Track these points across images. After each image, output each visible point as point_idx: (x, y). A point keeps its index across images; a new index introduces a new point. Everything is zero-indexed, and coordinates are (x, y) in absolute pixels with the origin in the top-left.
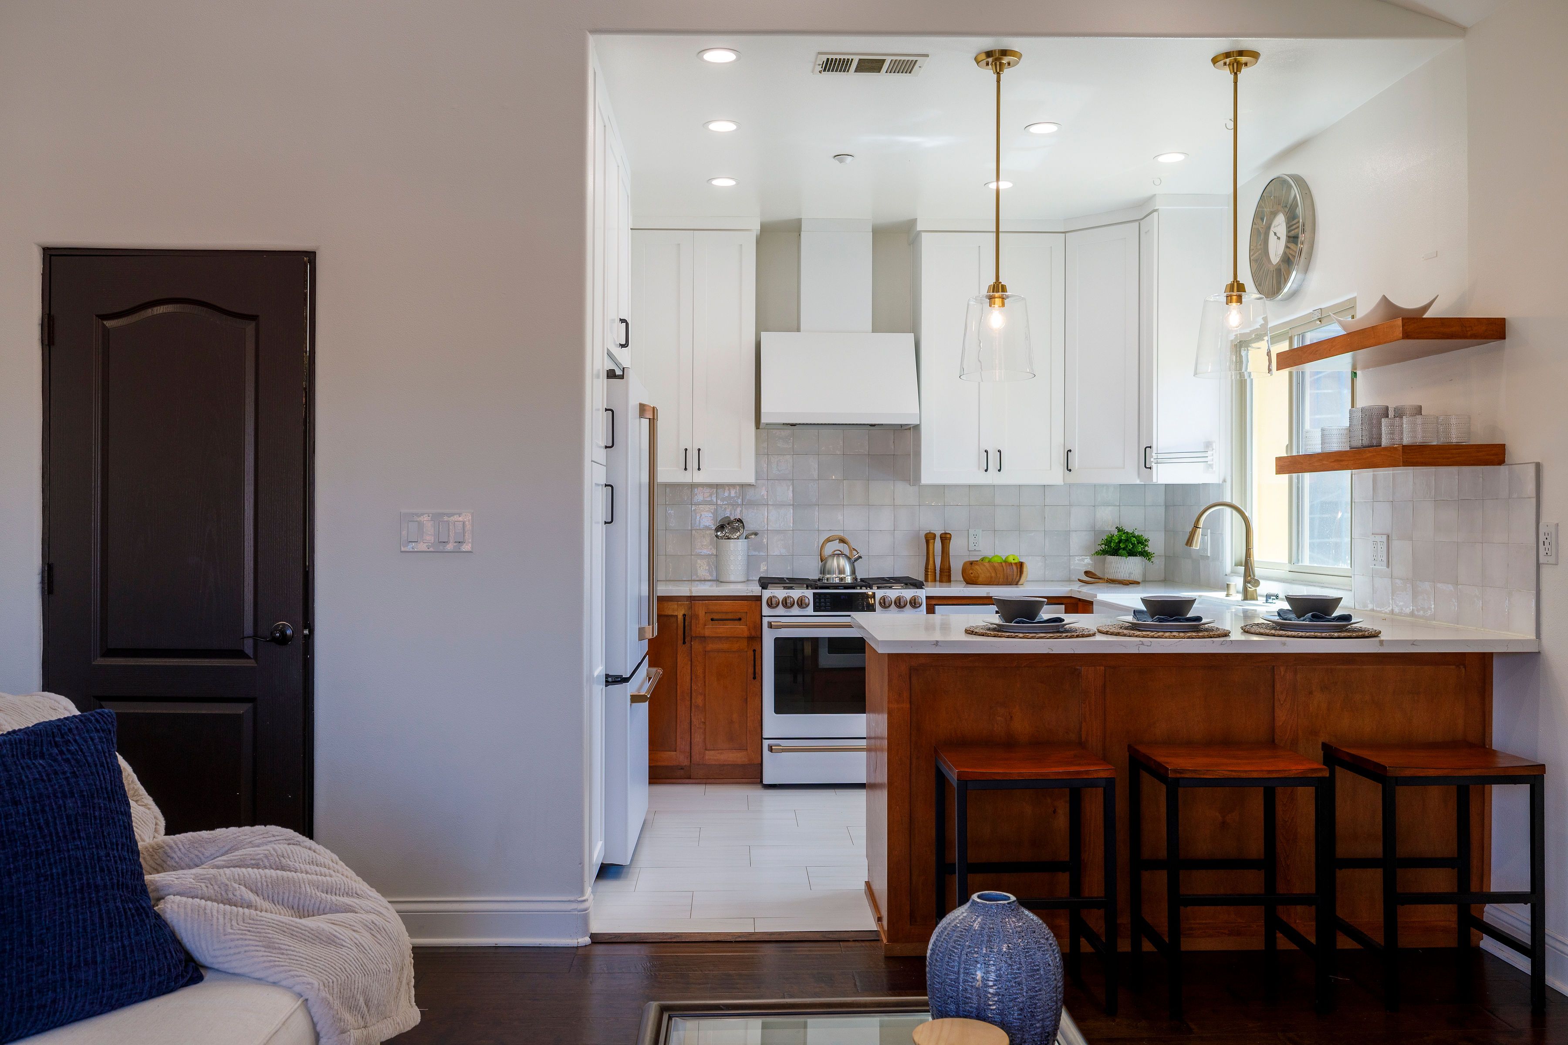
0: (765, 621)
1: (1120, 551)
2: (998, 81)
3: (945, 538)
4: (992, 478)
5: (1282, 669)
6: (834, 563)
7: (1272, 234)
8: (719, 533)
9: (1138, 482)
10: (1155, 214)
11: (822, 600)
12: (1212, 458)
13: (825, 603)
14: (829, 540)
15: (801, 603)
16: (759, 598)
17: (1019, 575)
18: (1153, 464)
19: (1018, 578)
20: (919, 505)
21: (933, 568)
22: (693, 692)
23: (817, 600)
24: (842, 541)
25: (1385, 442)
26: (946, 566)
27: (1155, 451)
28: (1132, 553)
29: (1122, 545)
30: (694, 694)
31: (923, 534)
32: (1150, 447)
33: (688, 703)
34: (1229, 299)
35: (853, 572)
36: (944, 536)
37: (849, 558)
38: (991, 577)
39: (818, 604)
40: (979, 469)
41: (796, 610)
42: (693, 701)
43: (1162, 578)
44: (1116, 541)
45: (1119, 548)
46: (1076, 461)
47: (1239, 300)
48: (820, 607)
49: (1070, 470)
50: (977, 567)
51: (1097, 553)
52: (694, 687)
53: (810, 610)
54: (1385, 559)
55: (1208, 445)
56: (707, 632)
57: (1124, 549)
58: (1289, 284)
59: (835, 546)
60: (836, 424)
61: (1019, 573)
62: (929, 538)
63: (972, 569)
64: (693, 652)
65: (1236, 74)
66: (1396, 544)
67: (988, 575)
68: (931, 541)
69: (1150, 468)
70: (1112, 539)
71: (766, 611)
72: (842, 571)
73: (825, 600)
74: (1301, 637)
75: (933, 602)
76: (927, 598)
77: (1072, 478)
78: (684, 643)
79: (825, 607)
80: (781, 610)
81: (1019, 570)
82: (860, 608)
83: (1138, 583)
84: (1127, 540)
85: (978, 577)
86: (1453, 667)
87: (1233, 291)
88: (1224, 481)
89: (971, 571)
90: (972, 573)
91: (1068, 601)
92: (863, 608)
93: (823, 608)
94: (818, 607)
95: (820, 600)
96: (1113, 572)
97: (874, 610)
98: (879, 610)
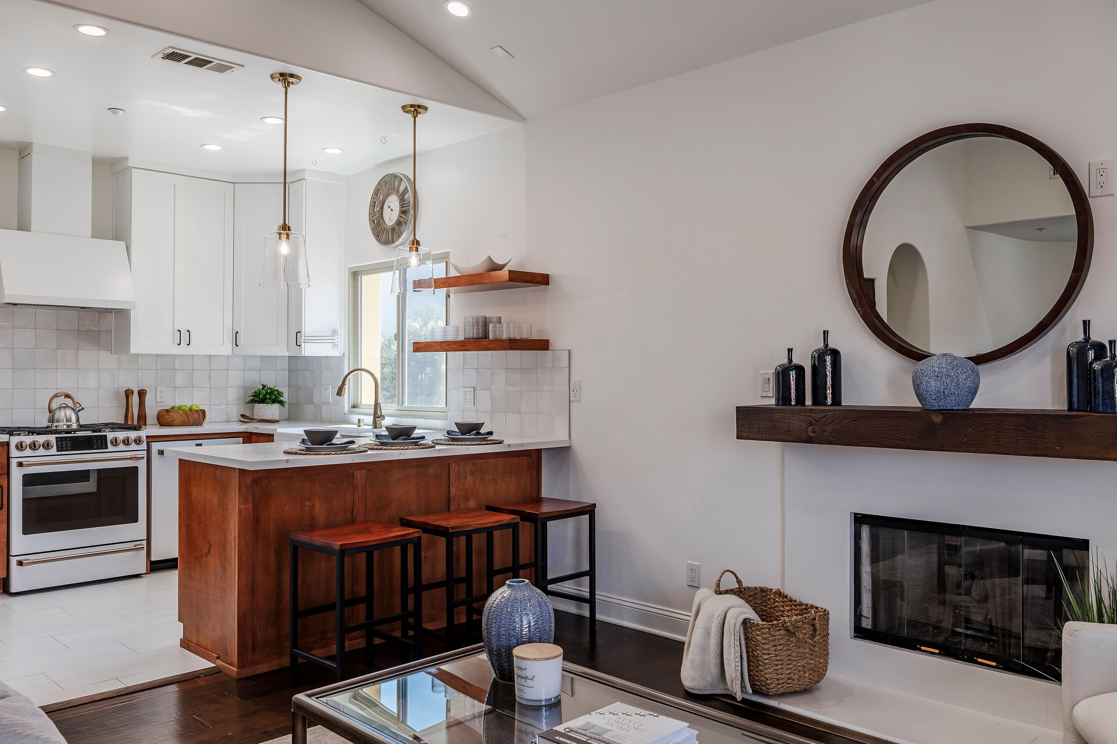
0: (13, 461)
1: (267, 400)
2: (286, 93)
3: (142, 394)
4: (183, 350)
5: (453, 465)
6: (61, 414)
7: (386, 207)
10: (304, 181)
11: (64, 443)
12: (337, 340)
13: (66, 444)
14: (56, 396)
15: (47, 446)
16: (7, 444)
17: (203, 419)
18: (302, 343)
19: (202, 420)
20: (119, 369)
23: (59, 443)
24: (68, 396)
25: (491, 337)
26: (143, 414)
27: (303, 335)
28: (274, 402)
29: (268, 396)
31: (123, 390)
32: (300, 332)
34: (411, 250)
35: (78, 420)
36: (140, 392)
37: (73, 410)
38: (184, 421)
39: (60, 446)
40: (173, 344)
41: (42, 452)
43: (287, 417)
44: (264, 394)
45: (266, 398)
46: (241, 340)
47: (417, 250)
48: (62, 447)
49: (237, 346)
50: (173, 413)
51: (249, 402)
53: (54, 451)
54: (472, 401)
55: (335, 332)
57: (269, 399)
58: (401, 240)
60: (53, 306)
61: (203, 417)
62: (128, 393)
63: (169, 415)
65: (415, 118)
66: (479, 393)
67: (182, 419)
68: (130, 396)
69: (300, 346)
70: (260, 393)
71: (14, 452)
72: (69, 420)
73: (66, 442)
74: (472, 445)
75: (150, 440)
76: (147, 437)
77: (238, 351)
79: (66, 448)
80: (29, 452)
81: (203, 415)
82: (95, 447)
83: (278, 421)
84: (270, 393)
85: (174, 421)
86: (526, 457)
87: (414, 245)
88: (344, 355)
89: (168, 417)
90: (168, 418)
91: (244, 435)
92: (98, 446)
93: (65, 448)
94: (60, 448)
95: (62, 442)
96: (261, 415)
97: (107, 448)
98: (111, 448)
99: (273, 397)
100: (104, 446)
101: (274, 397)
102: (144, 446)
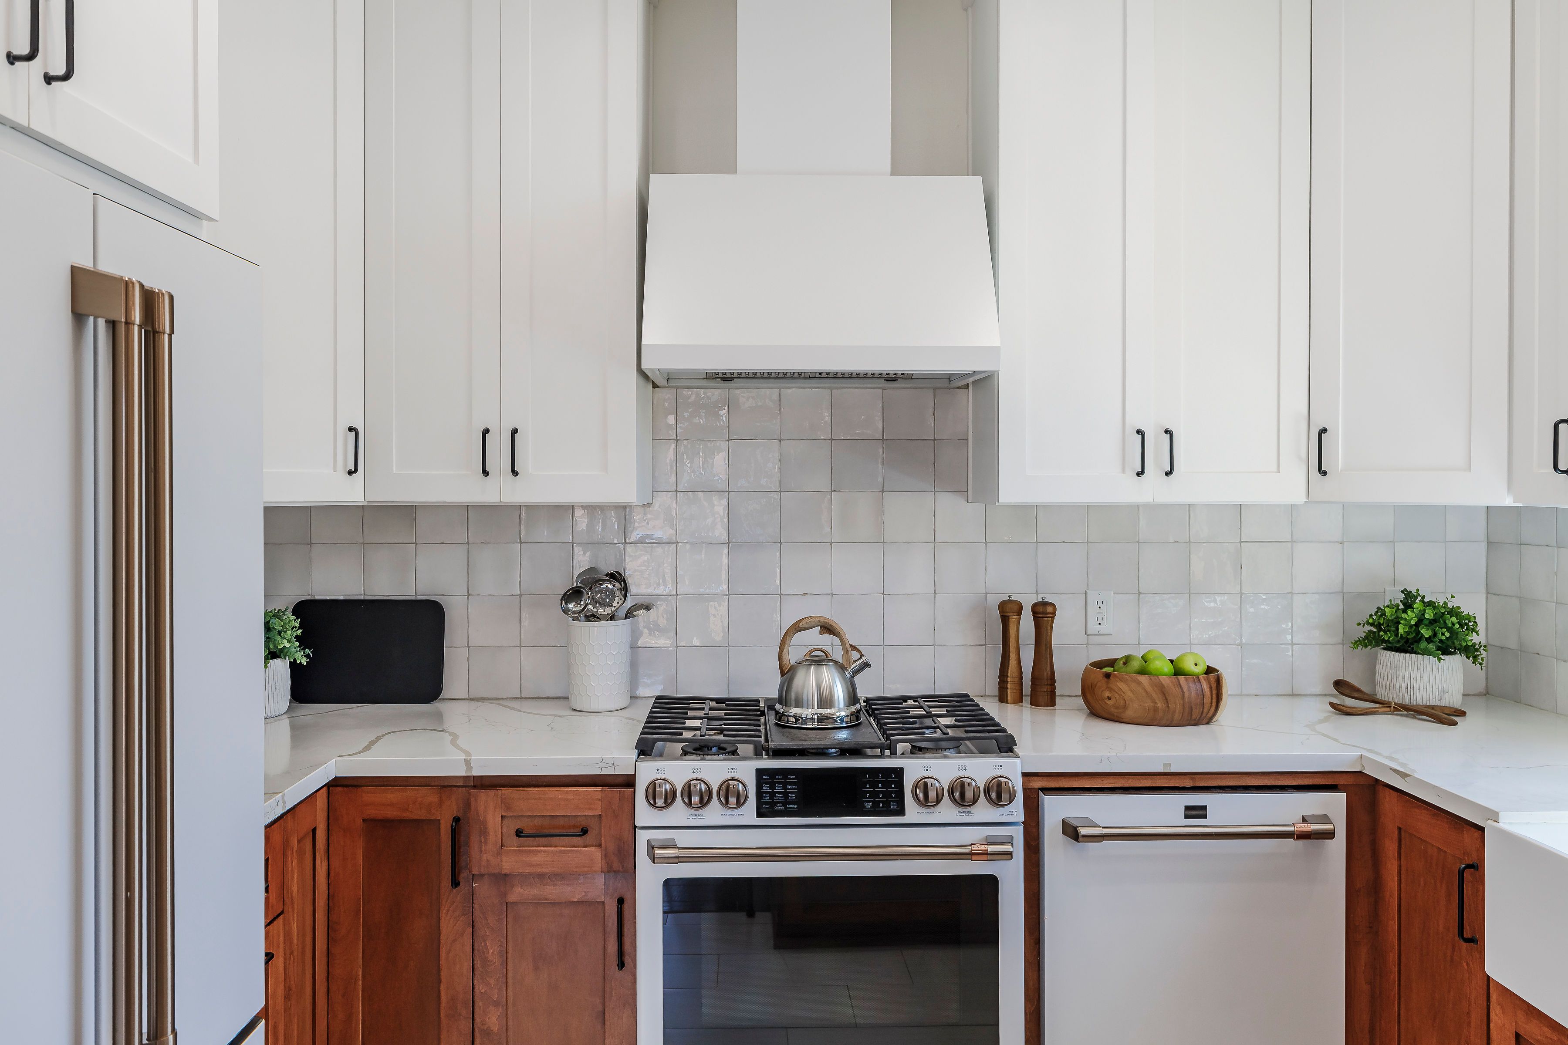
0: (642, 838)
1: (1423, 644)
3: (1041, 614)
4: (1151, 490)
6: (810, 680)
8: (571, 606)
9: (1508, 501)
11: (779, 788)
13: (785, 794)
14: (798, 627)
15: (728, 795)
16: (629, 782)
17: (1214, 704)
19: (1213, 710)
20: (986, 542)
21: (1016, 674)
22: (476, 998)
23: (766, 788)
24: (828, 629)
26: (1046, 673)
28: (1445, 649)
29: (1426, 633)
30: (479, 1004)
31: (994, 601)
32: (1566, 422)
33: (465, 1025)
35: (852, 699)
36: (1040, 609)
37: (842, 668)
38: (1156, 710)
39: (767, 798)
40: (1124, 471)
41: (715, 813)
42: (478, 1020)
44: (1413, 622)
45: (1419, 638)
46: (1339, 454)
48: (773, 804)
49: (1324, 473)
50: (1121, 685)
51: (1359, 643)
52: (480, 988)
53: (748, 813)
56: (508, 864)
57: (1429, 640)
59: (813, 638)
61: (1214, 700)
62: (1009, 611)
63: (1111, 690)
64: (476, 906)
67: (1148, 704)
68: (1013, 619)
70: (1397, 617)
71: (644, 815)
72: (825, 701)
73: (785, 788)
75: (1037, 784)
76: (1025, 775)
77: (1324, 487)
78: (456, 883)
79: (784, 804)
80: (679, 813)
81: (1214, 692)
82: (868, 805)
84: (1432, 622)
85: (1125, 707)
89: (1108, 694)
90: (1109, 698)
92: (875, 804)
93: (779, 807)
94: (766, 803)
95: (772, 786)
96: (1401, 687)
97: (901, 812)
98: (913, 812)
99: (1443, 634)
100: (893, 806)
101: (1447, 634)
102: (1016, 811)
